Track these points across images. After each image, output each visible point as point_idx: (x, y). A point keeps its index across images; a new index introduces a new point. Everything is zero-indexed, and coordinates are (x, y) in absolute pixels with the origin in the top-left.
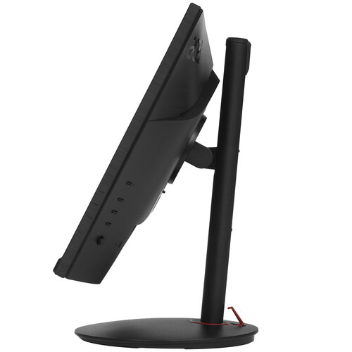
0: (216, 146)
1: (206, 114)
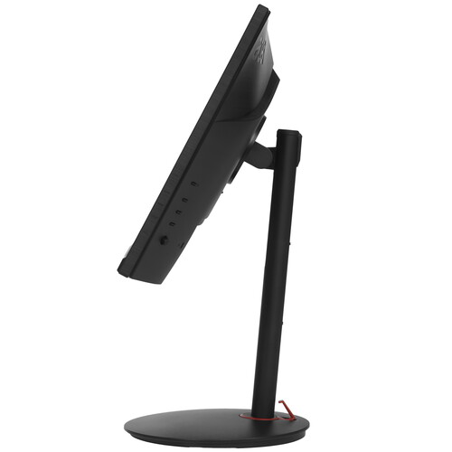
0: (275, 146)
1: (266, 114)
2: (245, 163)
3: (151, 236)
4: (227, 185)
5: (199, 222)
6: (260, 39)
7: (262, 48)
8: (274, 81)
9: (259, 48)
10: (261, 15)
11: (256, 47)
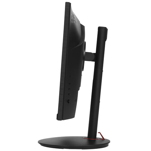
0: (95, 52)
2: (85, 61)
3: (63, 102)
4: (82, 72)
5: (78, 89)
6: (71, 15)
7: (74, 18)
8: (83, 27)
9: (72, 18)
10: (68, 6)
11: (71, 18)
